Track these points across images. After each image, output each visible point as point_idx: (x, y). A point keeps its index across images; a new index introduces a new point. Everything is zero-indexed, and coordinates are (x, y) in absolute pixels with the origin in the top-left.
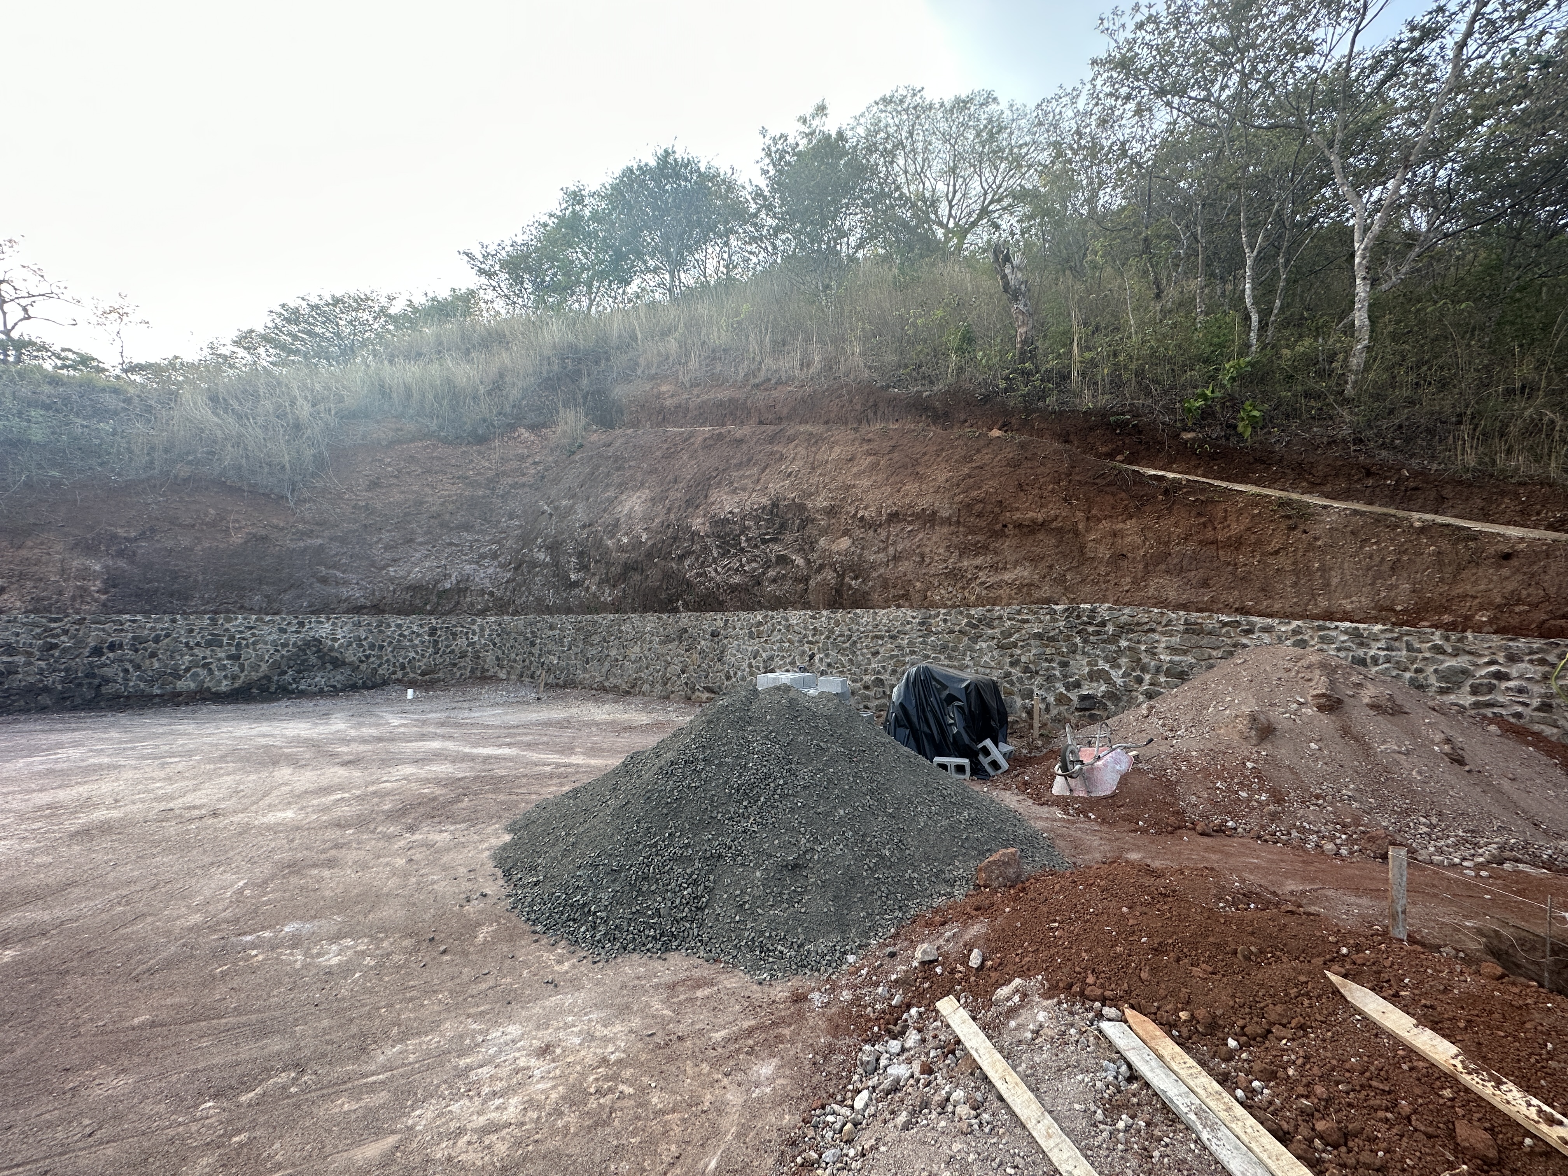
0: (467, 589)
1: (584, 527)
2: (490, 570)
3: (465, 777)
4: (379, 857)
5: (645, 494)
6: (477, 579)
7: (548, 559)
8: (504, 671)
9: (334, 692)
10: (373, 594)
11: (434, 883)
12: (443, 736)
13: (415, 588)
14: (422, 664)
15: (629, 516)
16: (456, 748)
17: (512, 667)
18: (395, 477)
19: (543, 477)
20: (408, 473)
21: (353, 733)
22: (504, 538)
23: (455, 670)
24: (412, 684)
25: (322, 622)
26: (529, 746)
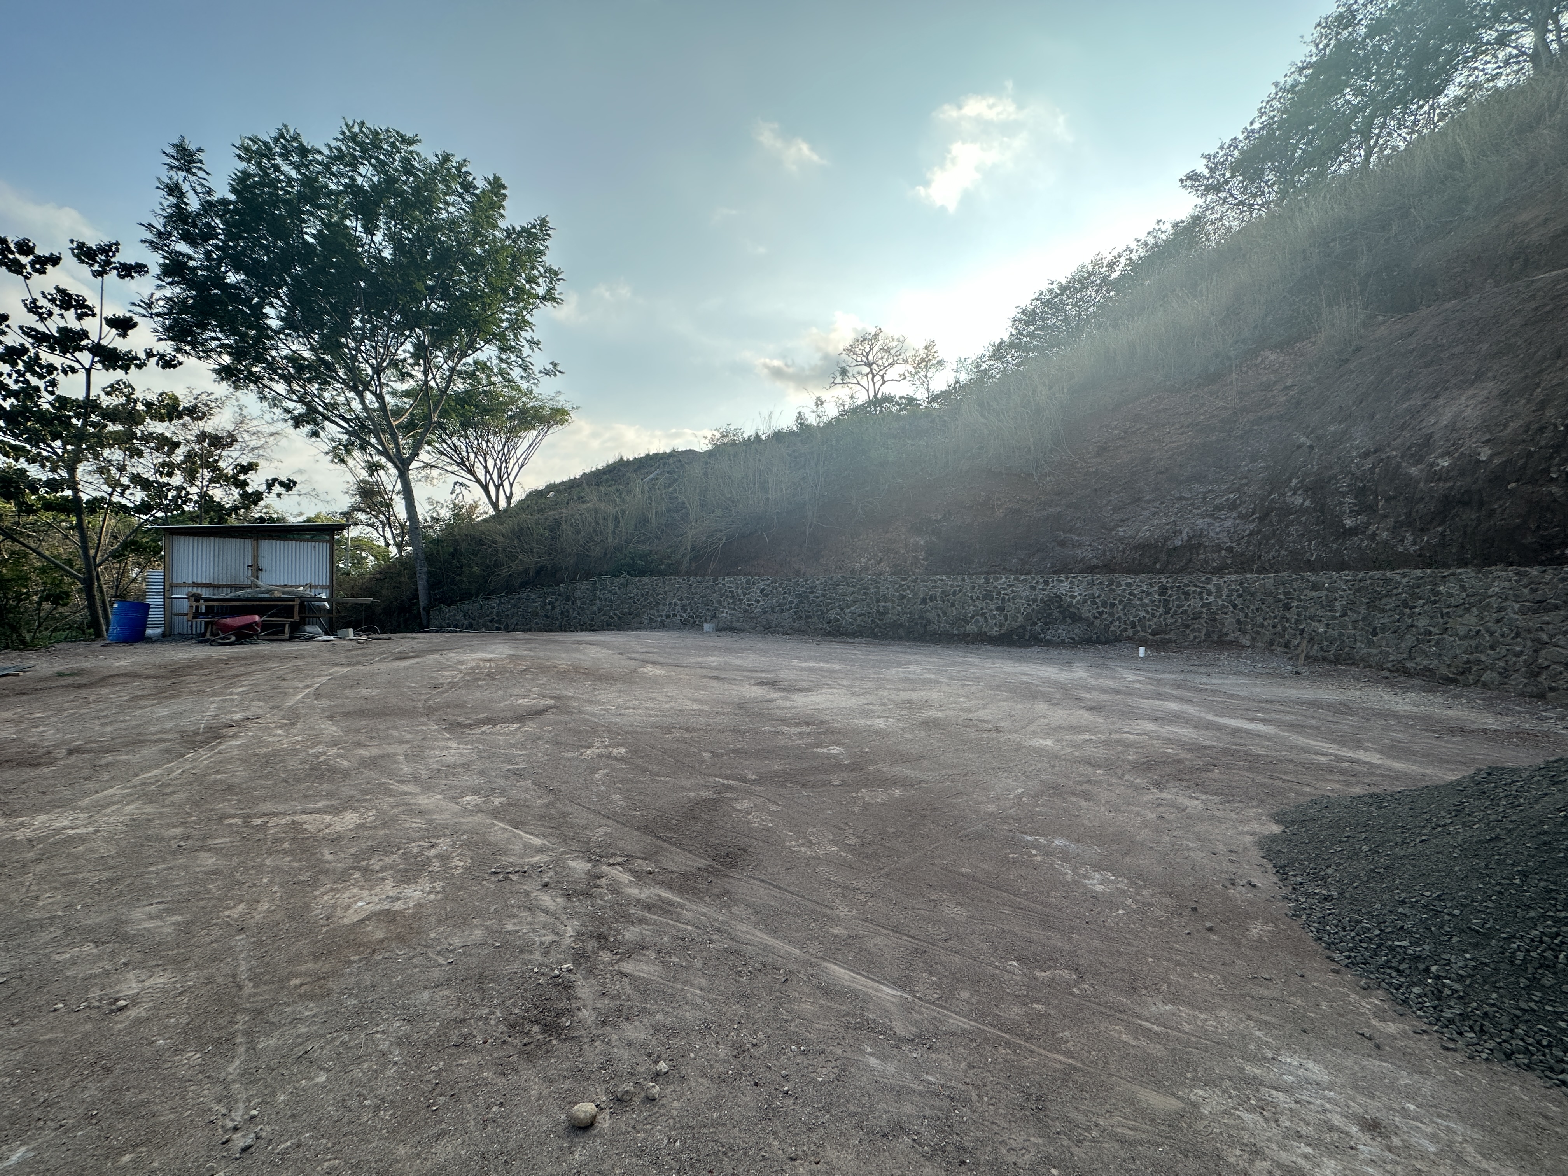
0: (1200, 545)
1: (1366, 455)
2: (1228, 523)
3: (1213, 747)
4: (1129, 804)
5: (1489, 387)
6: (1212, 534)
7: (1308, 503)
8: (1248, 637)
9: (1073, 644)
10: (1104, 554)
11: (1189, 849)
12: (1181, 699)
13: (1144, 547)
14: (1153, 624)
15: (1452, 427)
16: (1197, 714)
17: (1258, 633)
18: (1122, 438)
19: (1298, 403)
20: (1134, 432)
21: (1093, 682)
22: (1246, 485)
23: (1188, 631)
24: (1143, 642)
25: (1062, 581)
26: (1292, 727)
